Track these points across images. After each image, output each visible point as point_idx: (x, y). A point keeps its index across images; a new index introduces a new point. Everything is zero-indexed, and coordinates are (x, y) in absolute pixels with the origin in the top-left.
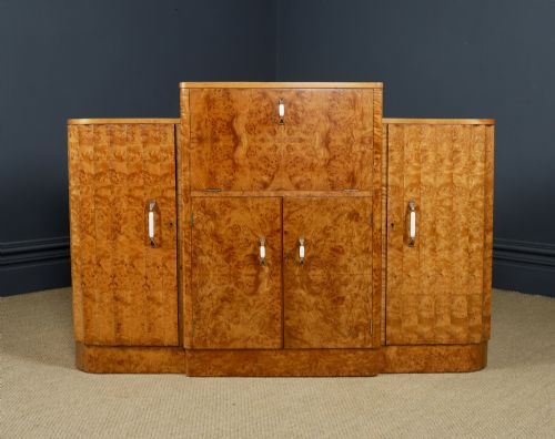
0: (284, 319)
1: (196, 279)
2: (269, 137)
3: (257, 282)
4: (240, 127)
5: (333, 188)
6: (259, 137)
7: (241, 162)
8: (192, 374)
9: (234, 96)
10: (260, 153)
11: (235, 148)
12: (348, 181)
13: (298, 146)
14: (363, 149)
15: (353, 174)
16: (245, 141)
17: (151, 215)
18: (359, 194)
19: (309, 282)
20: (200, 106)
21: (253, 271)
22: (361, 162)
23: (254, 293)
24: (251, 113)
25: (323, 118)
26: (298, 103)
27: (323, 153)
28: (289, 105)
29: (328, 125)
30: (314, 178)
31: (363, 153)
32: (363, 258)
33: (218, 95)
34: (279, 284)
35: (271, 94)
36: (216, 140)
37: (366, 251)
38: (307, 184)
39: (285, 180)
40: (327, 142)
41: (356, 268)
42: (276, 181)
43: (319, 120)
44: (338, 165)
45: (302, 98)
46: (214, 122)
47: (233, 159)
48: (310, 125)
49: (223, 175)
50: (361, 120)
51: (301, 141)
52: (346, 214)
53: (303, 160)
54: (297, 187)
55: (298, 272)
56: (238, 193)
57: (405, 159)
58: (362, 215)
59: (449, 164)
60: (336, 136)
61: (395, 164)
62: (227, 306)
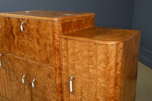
1: (11, 83)
3: (25, 90)
5: (42, 63)
14: (50, 49)
15: (47, 58)
18: (50, 67)
19: (38, 96)
21: (23, 86)
23: (24, 93)
26: (28, 25)
29: (38, 36)
30: (36, 57)
32: (53, 93)
34: (30, 93)
37: (54, 91)
38: (34, 59)
39: (28, 56)
40: (38, 43)
41: (51, 97)
42: (26, 55)
43: (35, 34)
44: (43, 53)
45: (29, 23)
46: (8, 30)
47: (14, 44)
48: (33, 35)
49: (12, 50)
50: (49, 35)
51: (31, 41)
52: (47, 74)
53: (32, 49)
54: (32, 59)
55: (35, 91)
56: (17, 57)
57: (69, 55)
58: (52, 76)
59: (88, 62)
60: (41, 41)
61: (65, 57)
62: (18, 95)
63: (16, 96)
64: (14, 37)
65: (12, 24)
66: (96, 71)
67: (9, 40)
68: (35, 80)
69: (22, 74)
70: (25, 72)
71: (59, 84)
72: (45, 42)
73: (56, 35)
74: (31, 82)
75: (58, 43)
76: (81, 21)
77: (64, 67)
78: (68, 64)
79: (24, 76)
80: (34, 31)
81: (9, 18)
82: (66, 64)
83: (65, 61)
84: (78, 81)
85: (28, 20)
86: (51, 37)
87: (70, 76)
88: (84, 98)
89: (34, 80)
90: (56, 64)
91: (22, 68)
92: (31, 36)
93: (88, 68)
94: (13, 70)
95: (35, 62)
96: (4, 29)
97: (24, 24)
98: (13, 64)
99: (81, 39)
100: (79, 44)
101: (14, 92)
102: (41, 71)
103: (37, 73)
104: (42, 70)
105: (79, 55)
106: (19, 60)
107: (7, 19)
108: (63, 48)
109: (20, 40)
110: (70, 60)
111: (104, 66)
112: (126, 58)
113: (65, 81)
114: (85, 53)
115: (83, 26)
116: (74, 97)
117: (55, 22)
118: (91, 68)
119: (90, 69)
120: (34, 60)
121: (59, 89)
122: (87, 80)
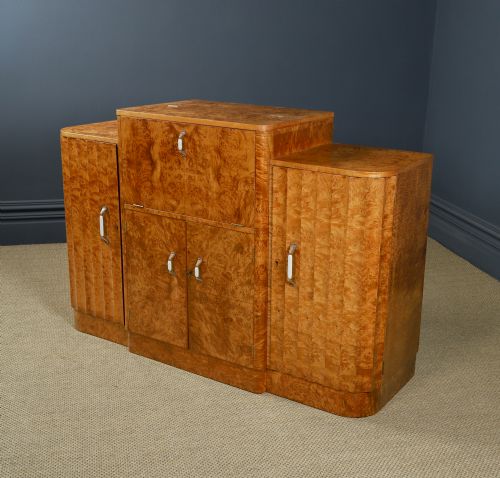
0: (189, 325)
1: (130, 276)
2: (176, 166)
3: (170, 290)
4: (156, 155)
5: (224, 220)
6: (168, 165)
7: (156, 185)
8: (132, 351)
9: (151, 125)
10: (169, 180)
11: (152, 171)
12: (235, 216)
13: (196, 177)
14: (246, 188)
15: (238, 209)
16: (159, 166)
17: (101, 217)
18: (242, 229)
19: (207, 299)
20: (128, 132)
21: (167, 280)
22: (244, 200)
23: (168, 298)
24: (163, 143)
25: (214, 153)
26: (196, 137)
27: (215, 185)
29: (219, 162)
30: (210, 209)
31: (247, 192)
32: (246, 288)
34: (184, 295)
35: (176, 127)
36: (139, 164)
37: (249, 283)
38: (204, 213)
39: (188, 206)
40: (218, 177)
41: (241, 296)
42: (181, 205)
43: (212, 156)
44: (227, 200)
45: (199, 134)
46: (138, 148)
47: (151, 182)
48: (205, 160)
49: (145, 194)
50: (245, 160)
51: (199, 172)
52: (233, 246)
53: (200, 190)
54: (197, 214)
55: (198, 288)
56: (155, 212)
57: (288, 202)
58: (246, 249)
59: (328, 213)
60: (225, 173)
61: (279, 205)
62: (150, 303)
63: (143, 307)
64: (153, 164)
65: (153, 135)
66: (345, 232)
67: (138, 170)
68: (203, 262)
69: (165, 250)
70: (176, 246)
71: (262, 266)
72: (234, 174)
73: (262, 160)
74: (190, 268)
75: (266, 176)
76: (306, 130)
77: (274, 228)
78: (285, 220)
79: (172, 256)
80: (210, 152)
81: (145, 122)
82: (281, 221)
83: (278, 215)
84: (305, 256)
85: (197, 128)
86: (251, 164)
87: (287, 245)
88: (318, 290)
89: (199, 262)
90: (258, 222)
91: (166, 236)
92: (201, 161)
93: (329, 226)
94: (141, 244)
95: (204, 221)
96: (128, 146)
97: (185, 136)
98: (141, 229)
99: (316, 168)
100: (312, 177)
101: (136, 299)
102: (220, 238)
103: (207, 246)
104: (223, 236)
105: (310, 199)
106: (160, 218)
107: (139, 124)
108: (275, 186)
109: (167, 171)
110: (290, 212)
111: (361, 219)
112: (403, 207)
113: (274, 258)
114: (324, 196)
115: (311, 142)
116: (295, 292)
117: (263, 132)
118: (335, 225)
119: (332, 227)
120: (202, 216)
121: (261, 277)
122: (325, 252)
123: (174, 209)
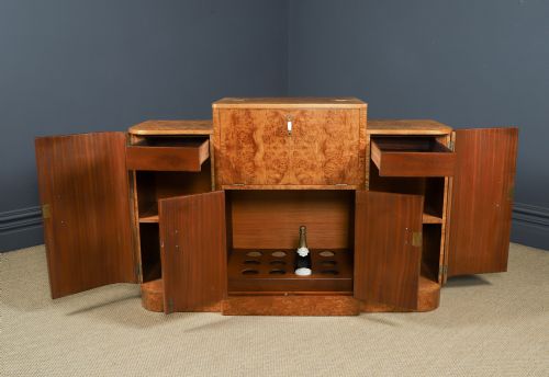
4: (258, 138)
6: (272, 146)
7: (259, 164)
9: (253, 114)
10: (273, 158)
11: (254, 154)
13: (302, 152)
16: (262, 148)
20: (228, 122)
24: (266, 128)
25: (321, 131)
27: (321, 158)
28: (295, 121)
31: (352, 157)
33: (241, 114)
35: (282, 113)
36: (241, 148)
123: (278, 181)
